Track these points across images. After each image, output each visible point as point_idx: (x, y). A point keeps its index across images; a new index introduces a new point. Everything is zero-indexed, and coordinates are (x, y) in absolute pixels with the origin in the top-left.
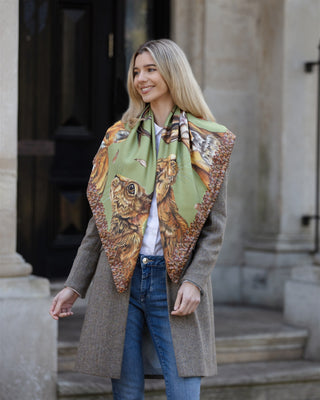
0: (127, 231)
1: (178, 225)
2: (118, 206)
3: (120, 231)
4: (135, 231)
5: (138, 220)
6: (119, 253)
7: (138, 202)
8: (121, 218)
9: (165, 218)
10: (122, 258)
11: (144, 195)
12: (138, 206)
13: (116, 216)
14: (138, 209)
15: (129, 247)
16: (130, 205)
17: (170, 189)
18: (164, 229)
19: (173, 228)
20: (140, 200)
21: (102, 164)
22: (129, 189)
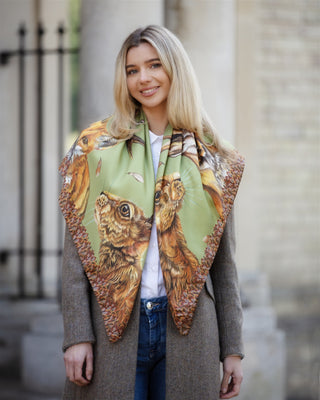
0: (121, 264)
1: (187, 263)
2: (108, 232)
3: (113, 264)
4: (131, 263)
5: (135, 249)
6: (112, 293)
7: (135, 227)
8: (112, 248)
9: (170, 253)
10: (116, 298)
11: (142, 218)
12: (135, 231)
13: (106, 245)
14: (134, 235)
15: (124, 284)
16: (124, 231)
17: (176, 217)
18: (170, 267)
19: (181, 266)
20: (138, 224)
21: (80, 176)
22: (121, 210)
